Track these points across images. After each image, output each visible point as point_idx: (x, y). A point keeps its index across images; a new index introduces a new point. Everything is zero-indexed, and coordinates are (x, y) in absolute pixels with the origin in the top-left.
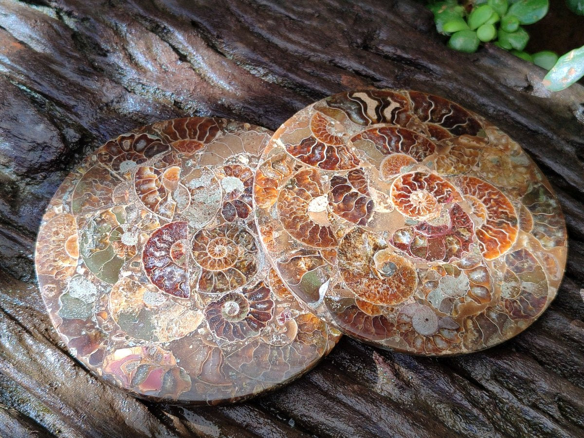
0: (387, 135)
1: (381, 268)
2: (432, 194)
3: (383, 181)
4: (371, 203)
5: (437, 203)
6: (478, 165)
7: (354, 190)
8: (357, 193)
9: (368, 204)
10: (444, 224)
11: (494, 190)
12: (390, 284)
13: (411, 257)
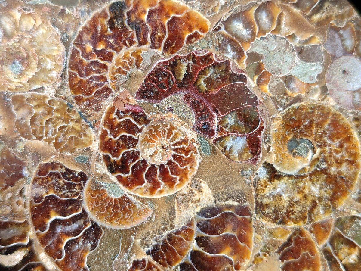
0: (59, 241)
1: (304, 158)
2: (140, 136)
3: (154, 212)
4: (202, 213)
5: (150, 124)
6: (42, 89)
7: (194, 245)
8: (197, 239)
9: (208, 217)
10: (183, 102)
11: (75, 52)
12: (321, 136)
13: (264, 125)
